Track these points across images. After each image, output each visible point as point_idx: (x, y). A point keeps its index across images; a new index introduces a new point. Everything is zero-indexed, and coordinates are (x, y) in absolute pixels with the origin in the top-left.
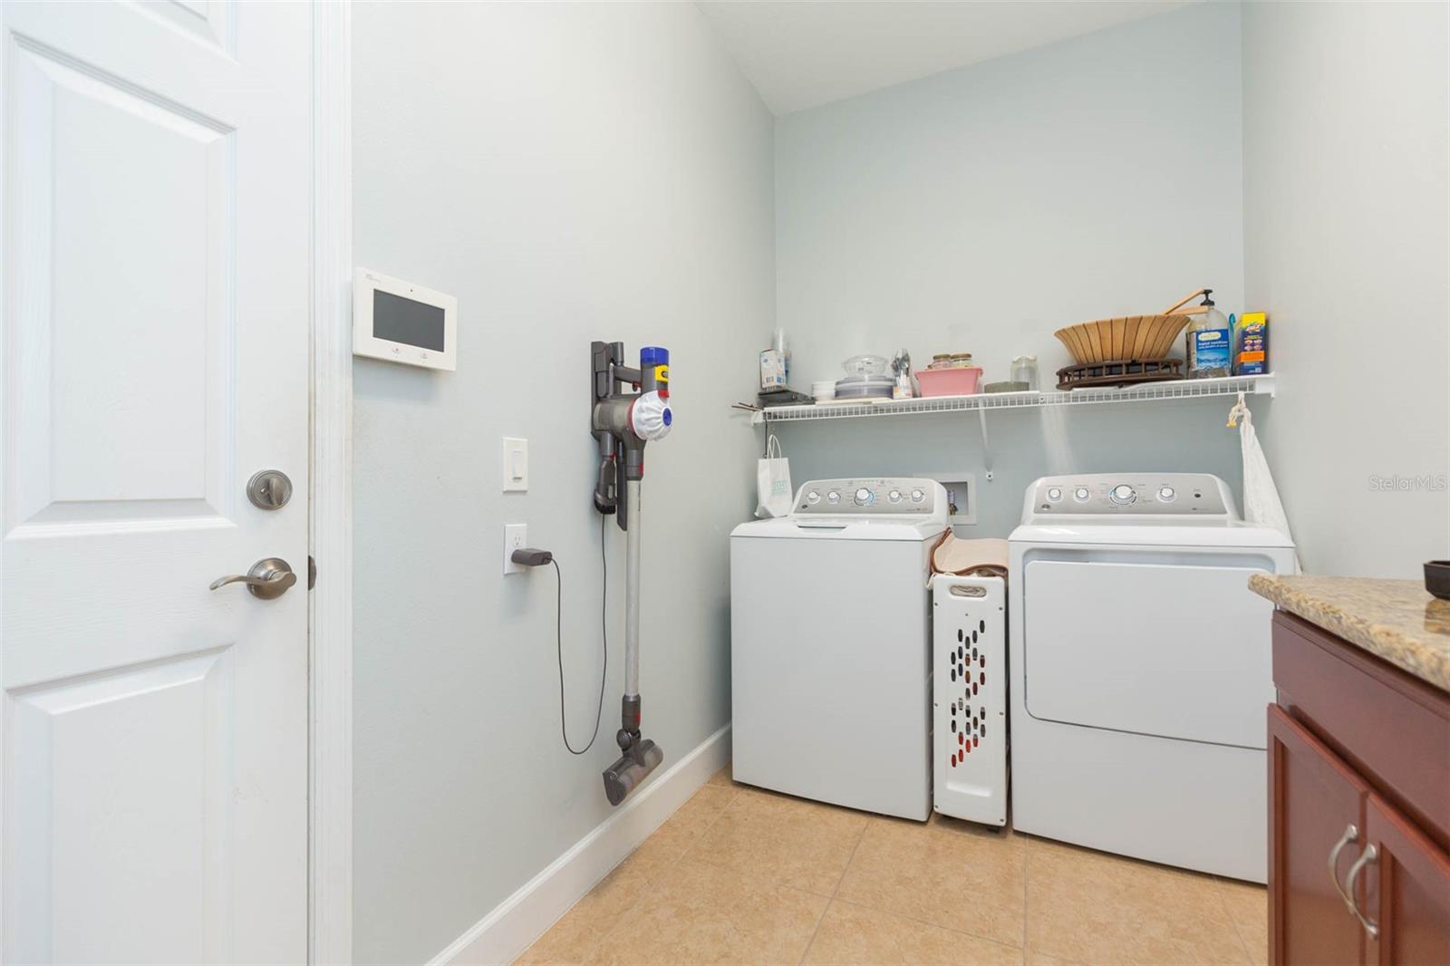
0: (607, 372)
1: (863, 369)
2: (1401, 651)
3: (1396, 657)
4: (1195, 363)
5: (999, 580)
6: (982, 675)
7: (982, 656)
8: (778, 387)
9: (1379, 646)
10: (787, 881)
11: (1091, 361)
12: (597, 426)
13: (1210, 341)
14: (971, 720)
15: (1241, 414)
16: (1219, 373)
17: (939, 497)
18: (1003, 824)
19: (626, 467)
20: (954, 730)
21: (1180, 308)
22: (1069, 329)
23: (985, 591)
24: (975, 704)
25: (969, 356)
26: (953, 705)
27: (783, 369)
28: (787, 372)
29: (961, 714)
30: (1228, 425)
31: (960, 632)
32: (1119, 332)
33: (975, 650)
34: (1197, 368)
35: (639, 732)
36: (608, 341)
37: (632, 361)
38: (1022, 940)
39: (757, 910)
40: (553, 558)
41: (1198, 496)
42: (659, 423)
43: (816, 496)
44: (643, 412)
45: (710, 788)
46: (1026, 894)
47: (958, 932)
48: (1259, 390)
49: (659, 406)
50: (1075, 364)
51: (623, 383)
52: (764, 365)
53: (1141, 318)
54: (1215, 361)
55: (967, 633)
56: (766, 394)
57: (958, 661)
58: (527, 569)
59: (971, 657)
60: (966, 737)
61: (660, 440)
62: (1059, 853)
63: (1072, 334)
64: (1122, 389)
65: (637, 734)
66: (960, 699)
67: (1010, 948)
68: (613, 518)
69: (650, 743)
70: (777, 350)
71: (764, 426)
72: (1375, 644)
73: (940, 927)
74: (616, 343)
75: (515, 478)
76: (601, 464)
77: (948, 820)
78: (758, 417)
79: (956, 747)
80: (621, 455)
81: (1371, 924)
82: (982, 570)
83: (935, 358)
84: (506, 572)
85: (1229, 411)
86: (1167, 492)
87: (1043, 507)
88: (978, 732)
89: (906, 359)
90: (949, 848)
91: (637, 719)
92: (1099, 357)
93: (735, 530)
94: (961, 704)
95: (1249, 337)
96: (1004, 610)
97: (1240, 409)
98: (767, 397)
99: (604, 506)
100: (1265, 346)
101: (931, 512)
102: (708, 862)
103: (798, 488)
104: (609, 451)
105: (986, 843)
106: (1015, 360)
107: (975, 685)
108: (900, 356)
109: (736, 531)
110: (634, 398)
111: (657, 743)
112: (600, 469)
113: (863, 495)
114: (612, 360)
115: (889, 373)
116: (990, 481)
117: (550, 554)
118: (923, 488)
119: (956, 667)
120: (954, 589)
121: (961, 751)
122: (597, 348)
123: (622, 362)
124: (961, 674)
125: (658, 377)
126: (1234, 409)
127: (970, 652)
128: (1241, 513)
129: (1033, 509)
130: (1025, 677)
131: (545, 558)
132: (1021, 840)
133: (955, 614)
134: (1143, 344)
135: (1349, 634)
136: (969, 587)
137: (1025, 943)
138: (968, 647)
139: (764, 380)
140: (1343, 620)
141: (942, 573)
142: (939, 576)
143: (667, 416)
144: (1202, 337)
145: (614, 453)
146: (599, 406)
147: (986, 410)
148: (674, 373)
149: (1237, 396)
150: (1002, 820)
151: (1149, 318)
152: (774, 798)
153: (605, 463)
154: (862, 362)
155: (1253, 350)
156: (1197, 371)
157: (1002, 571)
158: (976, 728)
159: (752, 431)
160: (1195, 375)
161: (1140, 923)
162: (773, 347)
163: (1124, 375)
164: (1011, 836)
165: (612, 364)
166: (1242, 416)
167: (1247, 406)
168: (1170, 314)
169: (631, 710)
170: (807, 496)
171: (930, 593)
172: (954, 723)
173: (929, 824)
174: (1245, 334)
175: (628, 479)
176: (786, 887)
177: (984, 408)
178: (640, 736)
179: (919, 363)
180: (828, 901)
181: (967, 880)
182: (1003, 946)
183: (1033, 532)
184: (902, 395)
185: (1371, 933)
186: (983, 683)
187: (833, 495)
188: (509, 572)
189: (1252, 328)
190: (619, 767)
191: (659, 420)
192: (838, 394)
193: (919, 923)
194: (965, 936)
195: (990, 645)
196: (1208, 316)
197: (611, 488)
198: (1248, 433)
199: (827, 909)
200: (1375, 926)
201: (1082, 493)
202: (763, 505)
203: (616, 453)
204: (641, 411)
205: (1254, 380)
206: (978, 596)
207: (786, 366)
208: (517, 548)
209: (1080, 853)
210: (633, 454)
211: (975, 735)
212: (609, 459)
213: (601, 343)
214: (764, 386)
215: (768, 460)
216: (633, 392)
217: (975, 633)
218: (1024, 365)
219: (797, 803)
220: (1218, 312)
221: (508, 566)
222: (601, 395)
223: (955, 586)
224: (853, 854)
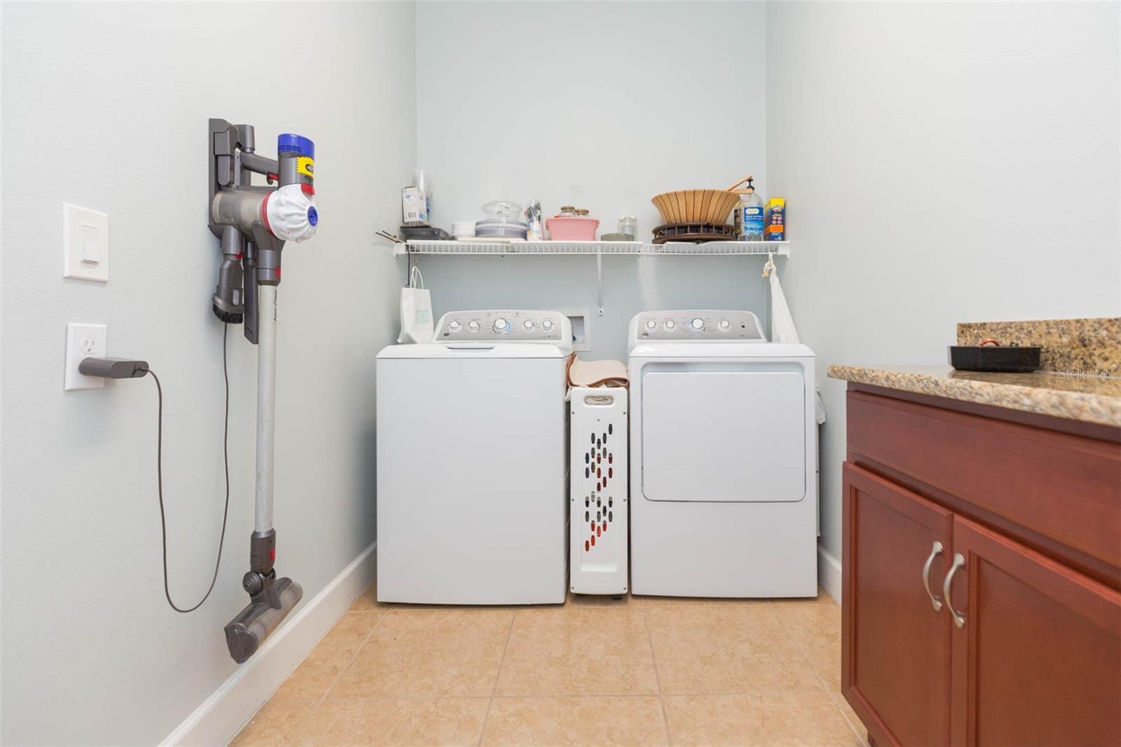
0: (232, 157)
1: (501, 212)
2: (1013, 395)
3: (1009, 402)
4: (743, 230)
5: (623, 390)
6: (610, 470)
7: (610, 454)
8: (420, 222)
9: (986, 396)
10: (446, 692)
11: (678, 222)
12: (217, 219)
13: (753, 215)
14: (601, 509)
15: (771, 268)
16: (757, 238)
17: (565, 327)
18: (626, 591)
19: (258, 269)
20: (587, 520)
21: (737, 188)
22: (664, 195)
23: (612, 399)
24: (604, 495)
25: (587, 212)
26: (587, 498)
27: (425, 207)
28: (428, 210)
29: (593, 505)
30: (763, 276)
31: (593, 435)
32: (699, 199)
33: (605, 449)
34: (744, 234)
35: (273, 571)
36: (234, 121)
37: (266, 149)
38: (657, 687)
39: (418, 732)
40: (150, 369)
41: (743, 327)
42: (303, 221)
43: (457, 325)
44: (282, 206)
45: (351, 615)
46: (651, 647)
47: (606, 696)
48: (781, 252)
49: (303, 201)
50: (666, 223)
51: (252, 173)
52: (406, 200)
53: (714, 191)
54: (755, 229)
55: (599, 436)
56: (408, 228)
57: (591, 460)
58: (106, 383)
59: (602, 456)
60: (597, 524)
61: (304, 242)
62: (668, 606)
63: (666, 199)
64: (699, 245)
65: (271, 573)
66: (593, 492)
67: (650, 698)
68: (238, 329)
69: (286, 582)
70: (419, 188)
71: (407, 256)
72: (982, 395)
73: (592, 696)
74: (244, 126)
75: (86, 262)
76: (224, 264)
77: (581, 598)
78: (401, 249)
79: (588, 534)
80: (250, 255)
81: (959, 615)
82: (607, 382)
83: (562, 209)
84: (68, 387)
85: (764, 266)
86: (725, 324)
87: (644, 334)
88: (606, 518)
89: (538, 207)
90: (586, 622)
91: (271, 557)
92: (684, 220)
93: (381, 352)
94: (593, 497)
95: (775, 214)
96: (626, 414)
97: (770, 265)
98: (409, 231)
99: (227, 313)
100: (783, 222)
101: (560, 338)
102: (356, 694)
103: (439, 319)
104: (233, 248)
105: (613, 610)
106: (622, 218)
107: (605, 478)
108: (533, 205)
109: (382, 354)
110: (269, 191)
111: (295, 580)
112: (221, 269)
113: (501, 324)
114: (239, 145)
115: (524, 219)
116: (601, 315)
117: (145, 364)
118: (551, 319)
119: (589, 466)
120: (588, 399)
121: (593, 537)
122: (217, 128)
123: (253, 149)
124: (593, 472)
125: (303, 170)
126: (766, 264)
127: (601, 451)
128: (769, 339)
129: (636, 336)
130: (642, 468)
131: (138, 369)
132: (638, 601)
133: (588, 420)
134: (713, 213)
135: (950, 392)
136: (601, 397)
137: (660, 690)
138: (599, 448)
139: (406, 215)
140: (940, 382)
141: (578, 386)
142: (575, 389)
143: (313, 215)
144: (748, 212)
145: (241, 253)
146: (219, 196)
147: (602, 255)
148: (322, 166)
149: (768, 255)
150: (625, 589)
151: (719, 192)
152: (422, 611)
153: (228, 263)
154: (501, 206)
155: (777, 224)
156: (744, 236)
157: (625, 382)
158: (605, 515)
159: (394, 261)
160: (743, 239)
161: (732, 648)
162: (414, 185)
163: (702, 233)
164: (631, 601)
165: (238, 150)
166: (771, 270)
167: (774, 263)
168: (732, 191)
169: (263, 549)
170: (449, 325)
171: (568, 404)
172: (587, 513)
173: (566, 604)
174: (773, 212)
175: (260, 283)
176: (446, 698)
177: (601, 253)
178: (274, 576)
179: (549, 211)
180: (489, 700)
181: (606, 647)
182: (645, 698)
183: (644, 350)
184: (534, 238)
185: (960, 621)
186: (610, 477)
187: (474, 324)
188: (75, 387)
189: (777, 208)
190: (247, 616)
191: (302, 218)
192: (478, 233)
193: (574, 698)
194: (613, 697)
195: (616, 444)
196: (750, 197)
197: (236, 293)
198: (775, 281)
199: (489, 709)
200: (963, 616)
201: (670, 324)
202: (406, 332)
203: (242, 255)
204: (280, 204)
205: (778, 244)
206: (607, 404)
207: (428, 205)
208: (88, 356)
209: (682, 602)
210: (267, 256)
211: (605, 522)
212: (233, 258)
213: (222, 122)
214: (405, 221)
215: (410, 289)
216: (266, 185)
217: (605, 435)
218: (627, 223)
219: (446, 611)
220: (757, 195)
221: (73, 378)
222: (223, 182)
223: (588, 397)
224: (506, 648)
